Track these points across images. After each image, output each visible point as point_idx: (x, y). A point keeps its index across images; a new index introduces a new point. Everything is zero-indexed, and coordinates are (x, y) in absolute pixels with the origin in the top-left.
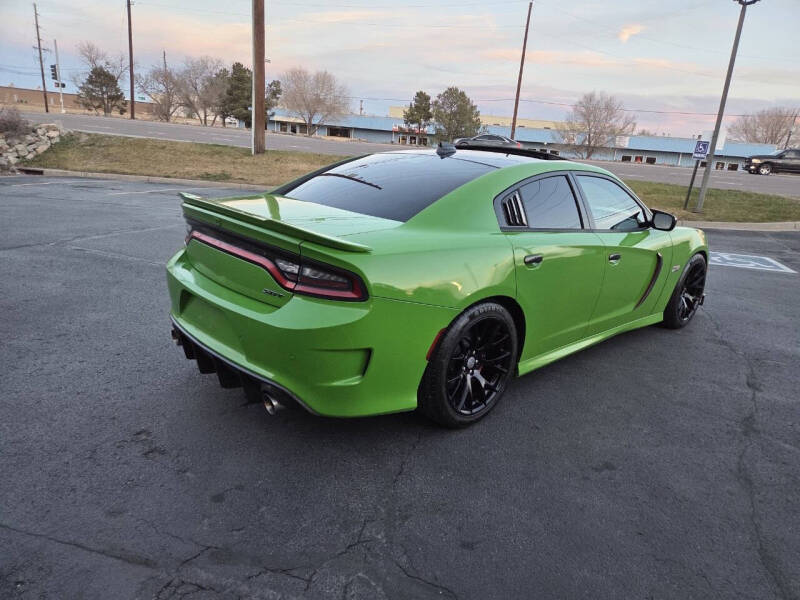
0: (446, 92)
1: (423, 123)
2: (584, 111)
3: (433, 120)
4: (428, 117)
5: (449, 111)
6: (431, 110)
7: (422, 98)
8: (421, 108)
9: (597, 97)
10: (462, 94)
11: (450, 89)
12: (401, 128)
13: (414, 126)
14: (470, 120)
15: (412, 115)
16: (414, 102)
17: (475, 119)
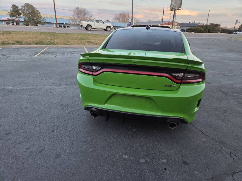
0: (25, 5)
1: (18, 16)
2: (77, 13)
3: (22, 15)
4: (19, 14)
5: (28, 12)
6: (20, 12)
7: (14, 6)
8: (15, 11)
9: (80, 8)
10: (32, 6)
11: (26, 4)
12: (9, 19)
13: (14, 18)
14: (38, 16)
15: (12, 13)
16: (12, 9)
17: (39, 15)
